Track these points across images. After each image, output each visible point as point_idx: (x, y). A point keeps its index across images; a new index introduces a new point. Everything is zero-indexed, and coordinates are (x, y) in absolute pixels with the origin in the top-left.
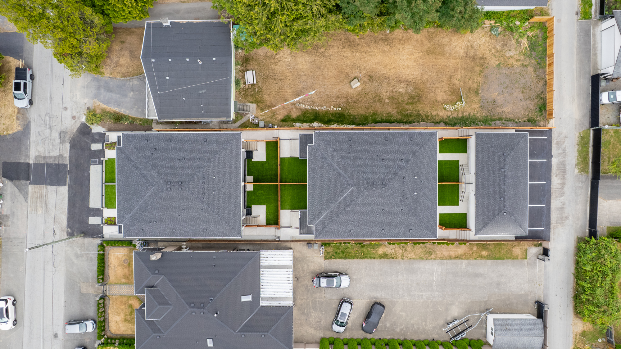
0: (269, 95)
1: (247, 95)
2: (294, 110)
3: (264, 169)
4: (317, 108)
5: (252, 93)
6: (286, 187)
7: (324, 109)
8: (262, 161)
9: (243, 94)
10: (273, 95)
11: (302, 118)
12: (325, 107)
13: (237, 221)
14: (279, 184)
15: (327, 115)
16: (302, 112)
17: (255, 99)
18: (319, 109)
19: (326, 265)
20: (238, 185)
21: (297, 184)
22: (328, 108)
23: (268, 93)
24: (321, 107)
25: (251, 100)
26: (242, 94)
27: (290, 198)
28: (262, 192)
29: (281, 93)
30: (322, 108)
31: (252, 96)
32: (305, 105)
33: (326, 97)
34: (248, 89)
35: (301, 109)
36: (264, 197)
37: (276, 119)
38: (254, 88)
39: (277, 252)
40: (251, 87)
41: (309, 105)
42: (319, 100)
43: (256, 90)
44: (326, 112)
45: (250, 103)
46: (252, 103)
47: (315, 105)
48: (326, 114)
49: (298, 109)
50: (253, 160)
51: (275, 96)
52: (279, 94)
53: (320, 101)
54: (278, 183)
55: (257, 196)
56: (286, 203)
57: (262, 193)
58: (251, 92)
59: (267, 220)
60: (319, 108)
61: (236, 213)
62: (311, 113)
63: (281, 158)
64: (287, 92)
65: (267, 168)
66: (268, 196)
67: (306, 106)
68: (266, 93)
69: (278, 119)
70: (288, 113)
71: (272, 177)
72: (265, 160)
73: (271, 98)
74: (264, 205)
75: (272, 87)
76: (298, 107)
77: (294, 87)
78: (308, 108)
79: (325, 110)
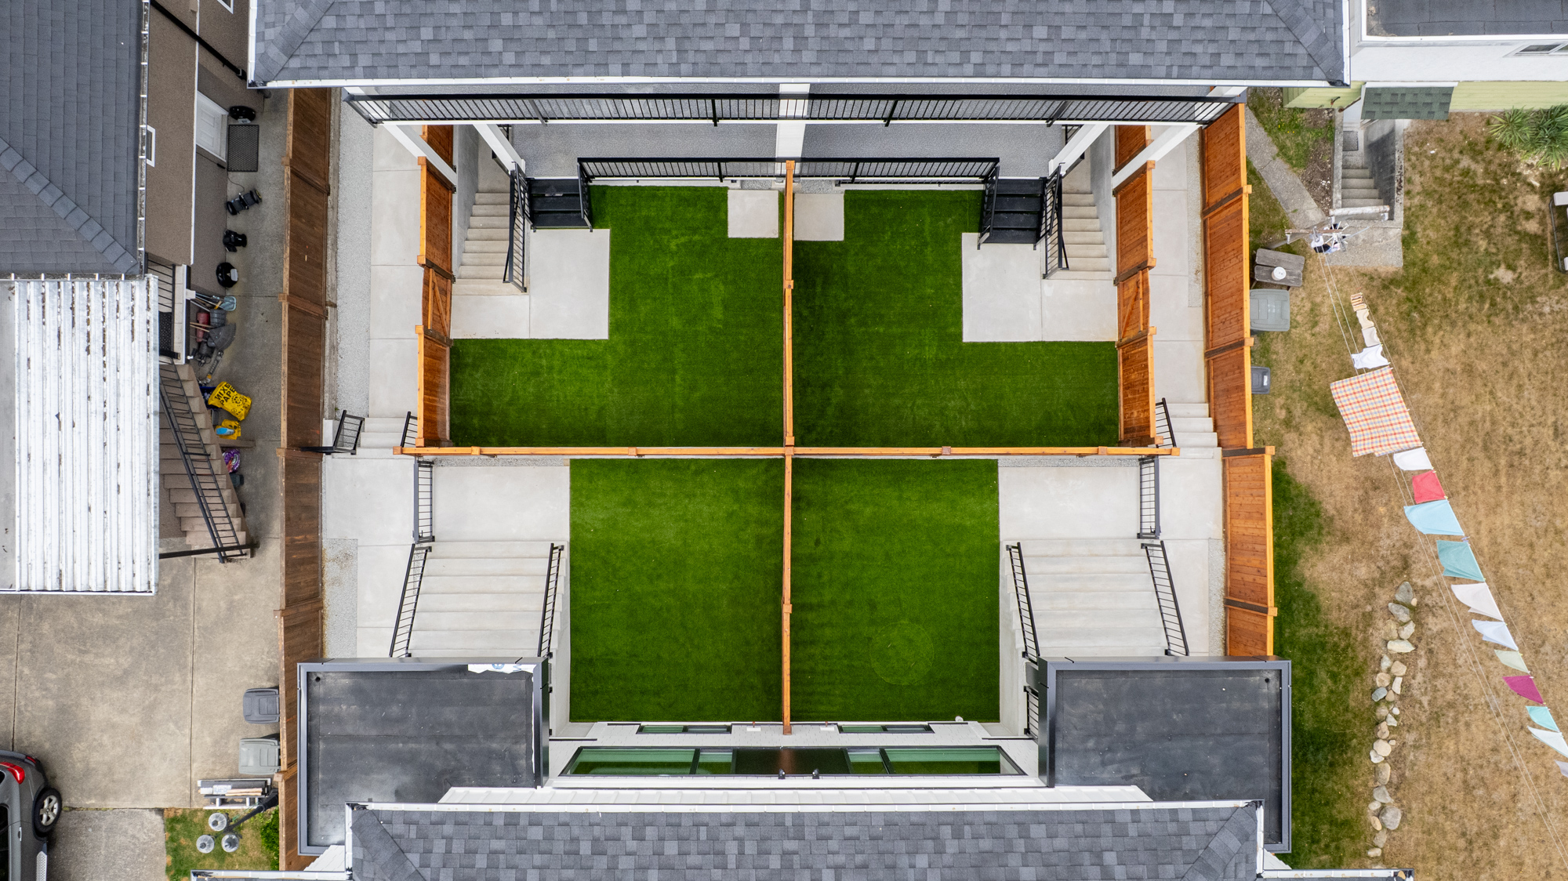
0: (1469, 370)
1: (1465, 205)
2: (1363, 571)
3: (896, 330)
4: (1382, 750)
5: (1483, 244)
6: (753, 509)
7: (1375, 806)
8: (959, 313)
9: (1466, 172)
10: (1465, 399)
11: (1303, 633)
12: (1393, 818)
13: (427, 33)
14: (788, 451)
15: (1325, 828)
16: (1345, 633)
17: (1435, 260)
18: (1375, 770)
19: (125, 824)
20: (800, 39)
21: (787, 609)
22: (1382, 839)
23: (1481, 366)
24: (1395, 787)
25: (1429, 234)
26: (1466, 162)
27: (670, 535)
28: (718, 312)
29: (1484, 467)
30: (1382, 797)
31: (1460, 239)
32: (1403, 658)
33: (1473, 828)
34: (1507, 208)
35: (1368, 619)
36: (675, 323)
37: (1288, 423)
38: (1518, 253)
39: (140, 445)
40: (1525, 236)
41: (1406, 686)
42: (1449, 767)
43: (1504, 275)
44: (1346, 823)
45: (1408, 225)
46: (1408, 241)
47: (1410, 738)
48: (1333, 822)
49: (1371, 597)
50: (969, 239)
51: (1463, 420)
52: (1478, 453)
53: (1439, 779)
54: (789, 439)
55: (683, 272)
56: (629, 502)
57: (705, 307)
58: (1487, 234)
59: (494, 351)
60: (1387, 773)
61: (507, 19)
62: (1338, 699)
63: (991, 467)
64: (1493, 509)
65: (910, 352)
66: (679, 357)
67: (1400, 669)
68: (1481, 348)
69: (1290, 437)
70: (1338, 524)
71: (838, 394)
72: (968, 337)
73: (1446, 386)
74: (615, 327)
75: (1531, 394)
76: (1383, 596)
77: (1539, 570)
78: (1382, 679)
79: (1360, 813)
